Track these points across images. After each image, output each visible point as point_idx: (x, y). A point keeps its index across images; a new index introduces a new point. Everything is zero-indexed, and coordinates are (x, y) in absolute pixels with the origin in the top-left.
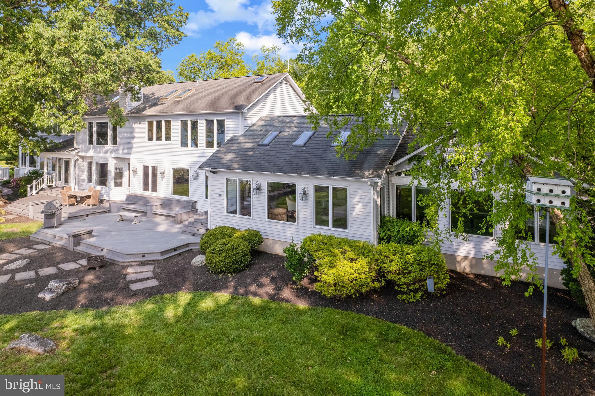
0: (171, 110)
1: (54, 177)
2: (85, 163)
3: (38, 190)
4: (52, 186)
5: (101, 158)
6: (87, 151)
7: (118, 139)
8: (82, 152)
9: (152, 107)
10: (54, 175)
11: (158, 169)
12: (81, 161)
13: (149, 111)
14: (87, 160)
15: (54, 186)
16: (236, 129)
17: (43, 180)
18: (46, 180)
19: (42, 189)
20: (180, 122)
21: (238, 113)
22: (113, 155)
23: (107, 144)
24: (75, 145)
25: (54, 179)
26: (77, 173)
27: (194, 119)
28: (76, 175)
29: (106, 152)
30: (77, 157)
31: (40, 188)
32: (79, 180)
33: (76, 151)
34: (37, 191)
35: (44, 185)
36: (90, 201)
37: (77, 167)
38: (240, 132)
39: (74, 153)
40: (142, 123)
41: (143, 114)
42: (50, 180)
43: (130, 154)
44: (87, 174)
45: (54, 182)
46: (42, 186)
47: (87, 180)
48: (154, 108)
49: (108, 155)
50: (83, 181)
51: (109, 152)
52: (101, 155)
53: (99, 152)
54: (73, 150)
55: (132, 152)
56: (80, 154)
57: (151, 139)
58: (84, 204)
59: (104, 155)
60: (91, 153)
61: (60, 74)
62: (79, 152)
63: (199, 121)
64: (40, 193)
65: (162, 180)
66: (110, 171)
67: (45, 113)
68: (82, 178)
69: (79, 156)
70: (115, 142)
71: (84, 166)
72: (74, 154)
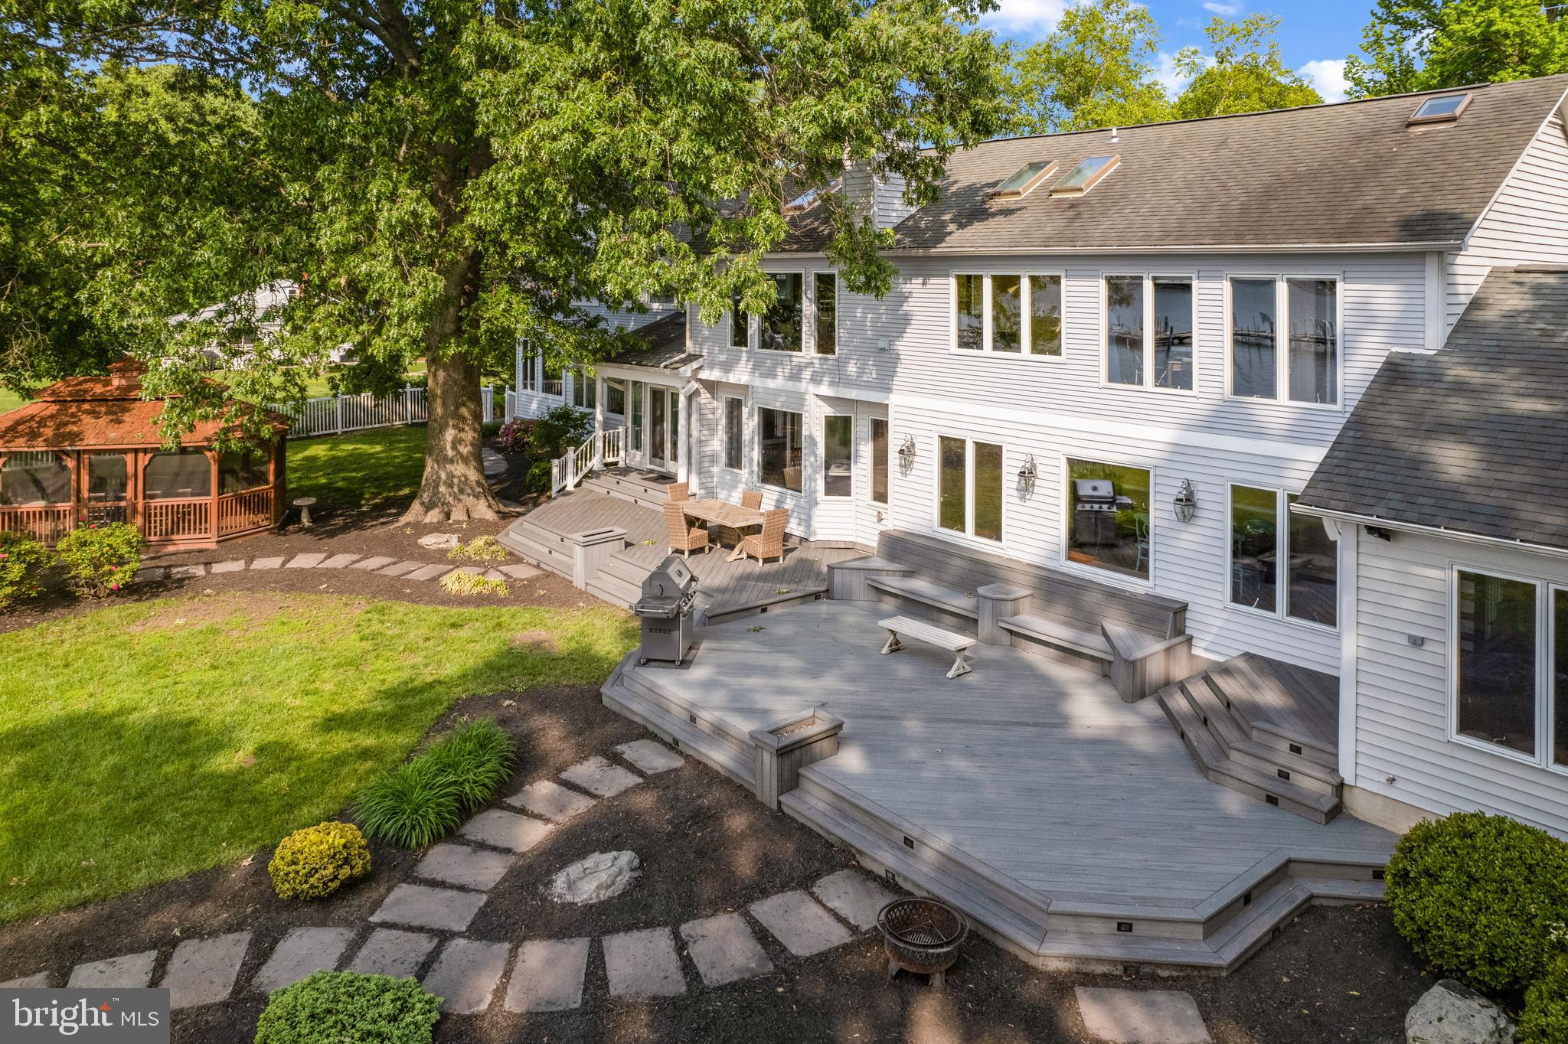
0: (1060, 239)
1: (622, 436)
2: (715, 404)
3: (580, 475)
4: (616, 463)
5: (777, 392)
6: (727, 367)
7: (840, 333)
8: (711, 368)
9: (970, 223)
10: (621, 429)
11: (1005, 455)
12: (705, 397)
13: (960, 240)
14: (725, 395)
15: (621, 464)
16: (1408, 322)
17: (592, 445)
18: (599, 444)
19: (591, 474)
20: (1102, 285)
21: (1421, 255)
22: (825, 390)
23: (796, 344)
24: (689, 343)
25: (621, 444)
26: (695, 433)
27: (1172, 273)
28: (693, 440)
29: (795, 376)
30: (694, 385)
31: (585, 470)
32: (702, 457)
33: (695, 365)
34: (577, 480)
35: (595, 463)
36: (756, 544)
37: (694, 417)
38: (1431, 340)
39: (687, 370)
40: (932, 281)
41: (940, 249)
42: (611, 445)
43: (888, 390)
44: (725, 438)
45: (622, 453)
46: (589, 465)
47: (723, 457)
48: (978, 227)
49: (805, 386)
50: (713, 460)
51: (807, 374)
52: (778, 383)
53: (771, 374)
54: (685, 362)
55: (897, 383)
56: (704, 375)
57: (970, 339)
58: (737, 550)
59: (790, 385)
60: (741, 375)
61: (701, 102)
62: (700, 368)
63: (1195, 284)
64: (584, 484)
65: (1023, 498)
66: (811, 438)
67: (634, 248)
68: (708, 450)
69: (700, 381)
70: (826, 343)
71: (714, 411)
72: (689, 374)
